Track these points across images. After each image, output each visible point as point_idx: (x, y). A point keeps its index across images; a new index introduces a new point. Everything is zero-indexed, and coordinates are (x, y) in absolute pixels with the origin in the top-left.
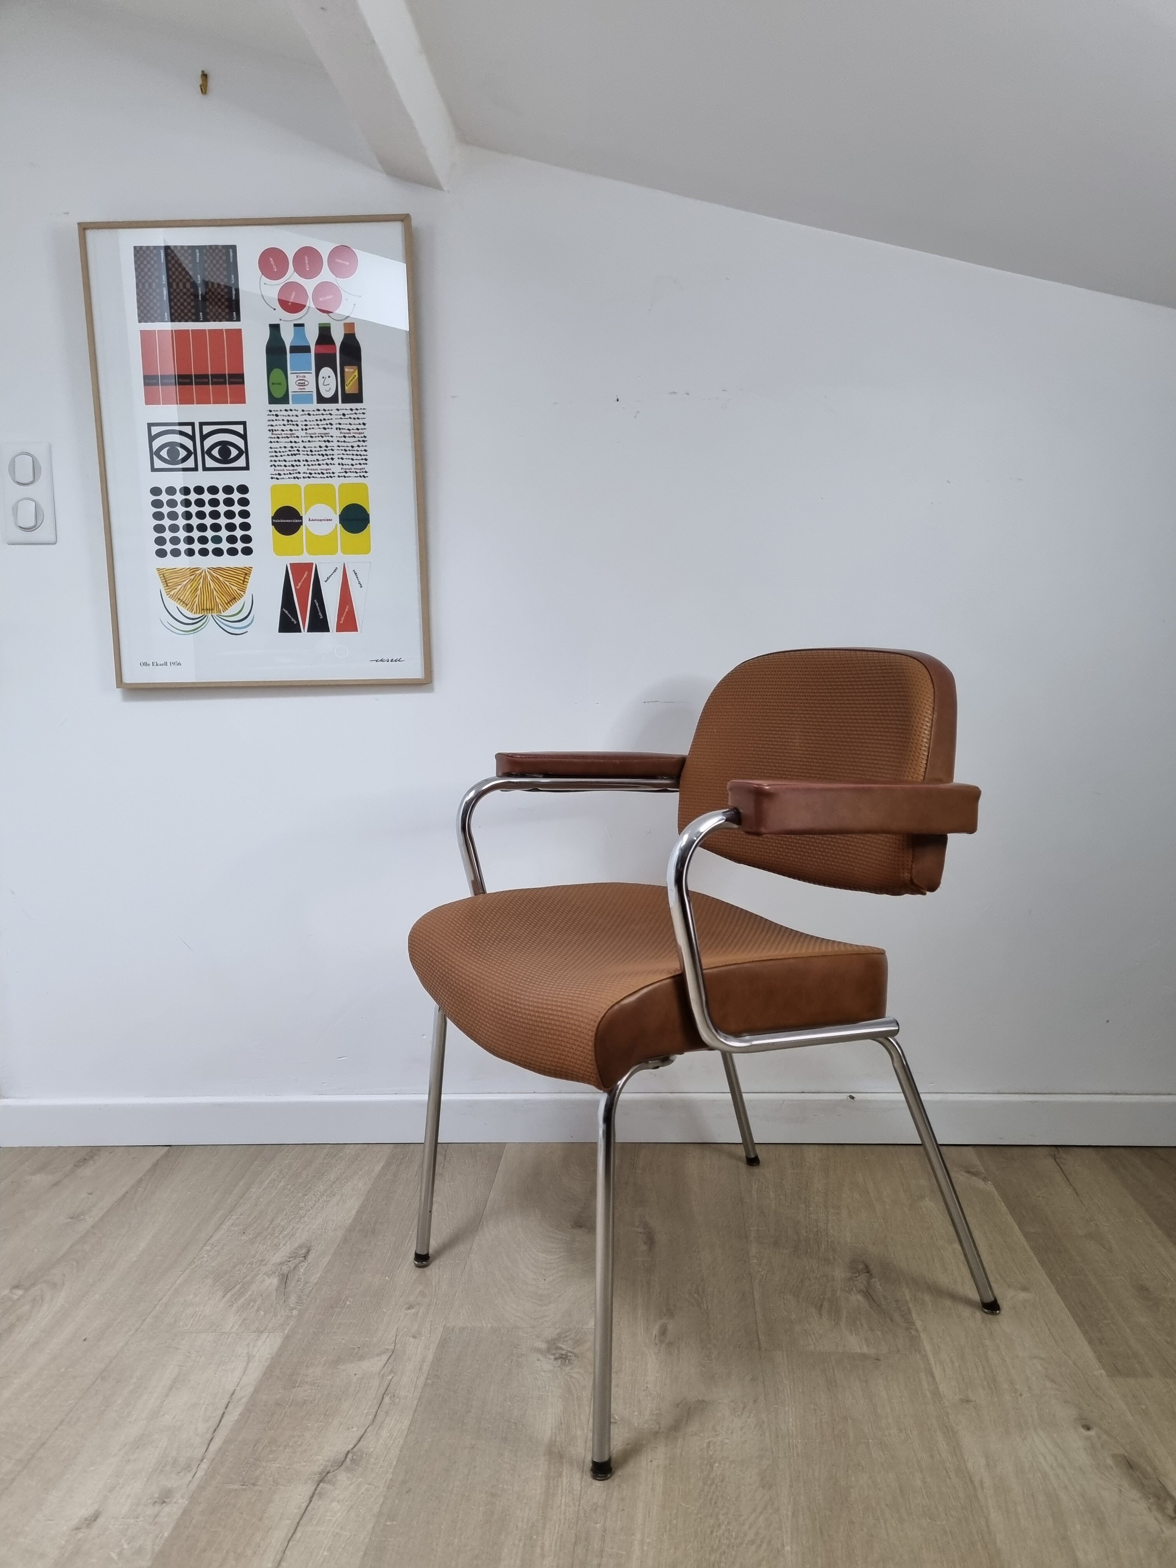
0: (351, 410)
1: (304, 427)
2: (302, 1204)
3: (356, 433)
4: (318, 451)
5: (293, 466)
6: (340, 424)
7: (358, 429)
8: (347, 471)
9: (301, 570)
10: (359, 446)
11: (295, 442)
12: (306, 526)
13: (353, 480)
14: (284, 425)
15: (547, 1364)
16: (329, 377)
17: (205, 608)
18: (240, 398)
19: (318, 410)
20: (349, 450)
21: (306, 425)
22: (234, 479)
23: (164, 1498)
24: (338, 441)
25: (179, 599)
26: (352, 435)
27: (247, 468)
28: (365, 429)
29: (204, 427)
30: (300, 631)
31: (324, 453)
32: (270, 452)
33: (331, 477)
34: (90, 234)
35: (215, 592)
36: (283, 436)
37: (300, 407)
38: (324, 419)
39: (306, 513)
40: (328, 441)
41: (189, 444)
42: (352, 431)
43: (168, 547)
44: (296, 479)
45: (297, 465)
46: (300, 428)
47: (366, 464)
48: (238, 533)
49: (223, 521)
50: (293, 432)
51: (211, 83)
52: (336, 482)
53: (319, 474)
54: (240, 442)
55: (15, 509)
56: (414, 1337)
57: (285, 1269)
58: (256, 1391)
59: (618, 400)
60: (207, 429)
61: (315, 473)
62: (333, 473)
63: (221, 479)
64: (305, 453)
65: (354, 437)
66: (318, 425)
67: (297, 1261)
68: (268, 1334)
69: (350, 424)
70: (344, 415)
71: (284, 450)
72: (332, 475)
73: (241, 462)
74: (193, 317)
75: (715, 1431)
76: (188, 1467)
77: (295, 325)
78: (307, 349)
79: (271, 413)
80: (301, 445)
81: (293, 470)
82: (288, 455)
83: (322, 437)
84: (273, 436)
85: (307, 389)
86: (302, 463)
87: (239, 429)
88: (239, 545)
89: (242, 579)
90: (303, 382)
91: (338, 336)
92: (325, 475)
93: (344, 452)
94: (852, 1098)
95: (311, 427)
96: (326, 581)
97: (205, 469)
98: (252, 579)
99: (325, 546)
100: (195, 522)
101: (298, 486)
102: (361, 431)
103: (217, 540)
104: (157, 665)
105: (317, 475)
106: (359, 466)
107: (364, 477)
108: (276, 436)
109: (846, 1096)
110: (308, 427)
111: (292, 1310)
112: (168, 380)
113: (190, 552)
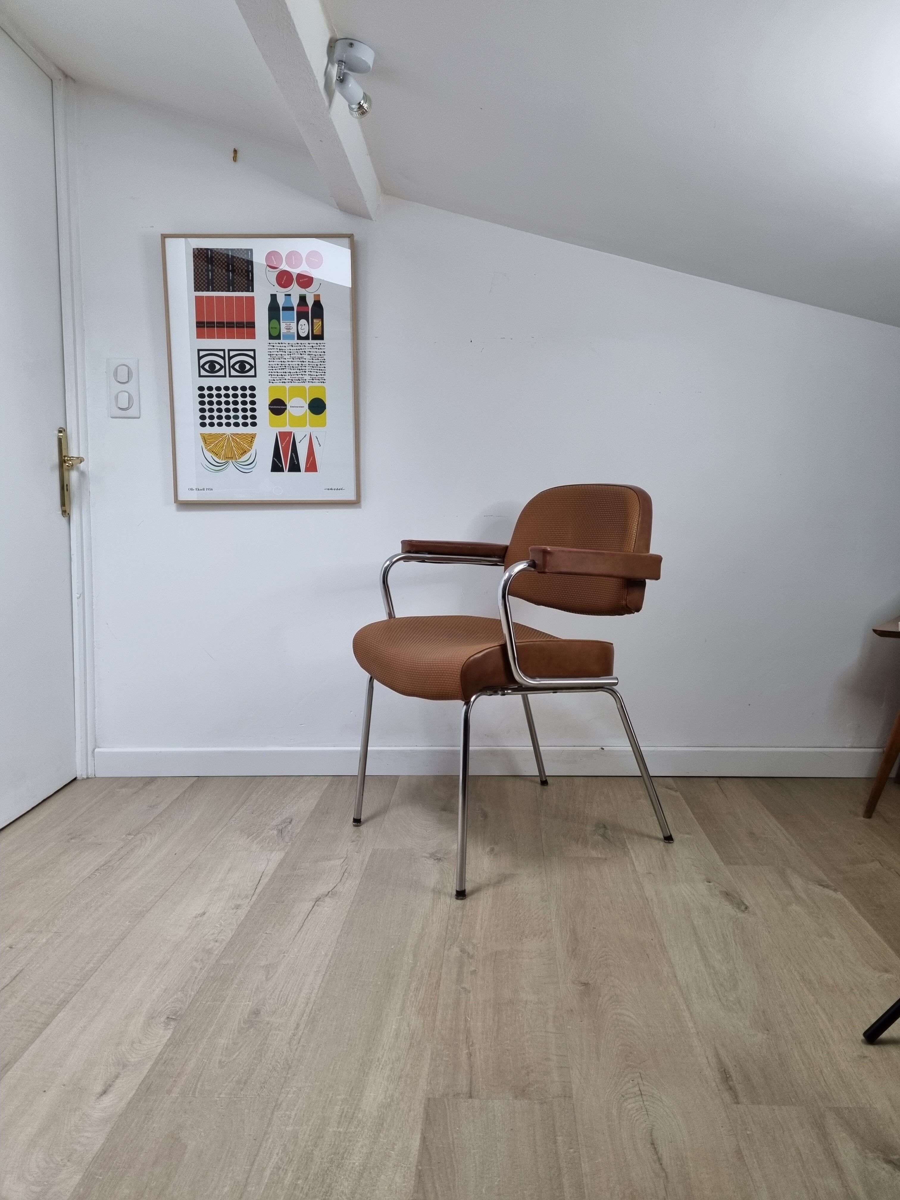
0: (317, 344)
1: (289, 353)
2: (284, 801)
3: (319, 357)
4: (297, 367)
5: (282, 375)
6: (310, 352)
7: (320, 355)
8: (314, 379)
9: (285, 436)
10: (321, 365)
11: (284, 362)
12: (289, 410)
13: (317, 384)
14: (278, 352)
15: (431, 862)
16: (304, 325)
17: (228, 457)
18: (252, 336)
19: (298, 344)
20: (315, 367)
21: (290, 352)
22: (247, 382)
23: (238, 907)
24: (309, 362)
25: (213, 451)
26: (317, 358)
27: (255, 376)
28: (325, 355)
30: (284, 471)
31: (300, 368)
32: (269, 367)
33: (304, 382)
34: (168, 240)
35: (234, 448)
36: (277, 358)
37: (287, 341)
38: (301, 349)
39: (289, 403)
40: (303, 362)
41: (221, 361)
42: (317, 356)
43: (207, 421)
44: (284, 383)
45: (284, 375)
46: (287, 353)
47: (325, 375)
48: (249, 414)
49: (240, 406)
50: (283, 356)
51: (238, 155)
52: (307, 385)
53: (297, 380)
54: (251, 361)
55: (117, 398)
56: (357, 852)
57: (280, 827)
58: (276, 871)
59: (471, 342)
60: (232, 353)
61: (295, 380)
62: (305, 380)
63: (239, 382)
64: (290, 368)
65: (318, 359)
66: (297, 352)
67: (286, 824)
68: (276, 852)
69: (316, 352)
70: (313, 347)
71: (277, 366)
72: (304, 381)
73: (252, 373)
74: (227, 289)
75: (519, 884)
76: (246, 897)
77: (286, 295)
78: (292, 309)
79: (270, 345)
80: (287, 363)
81: (282, 378)
82: (279, 369)
83: (300, 359)
84: (271, 358)
85: (292, 331)
86: (287, 374)
87: (251, 353)
88: (249, 421)
89: (251, 440)
90: (289, 327)
91: (310, 302)
92: (301, 381)
93: (312, 368)
94: (603, 749)
95: (293, 353)
96: (299, 442)
97: (230, 376)
98: (256, 440)
99: (299, 422)
100: (223, 407)
101: (285, 387)
102: (322, 356)
103: (236, 417)
104: (199, 490)
105: (296, 381)
106: (320, 376)
107: (324, 382)
108: (272, 358)
109: (599, 748)
110: (291, 353)
111: (287, 843)
112: (211, 325)
113: (220, 424)
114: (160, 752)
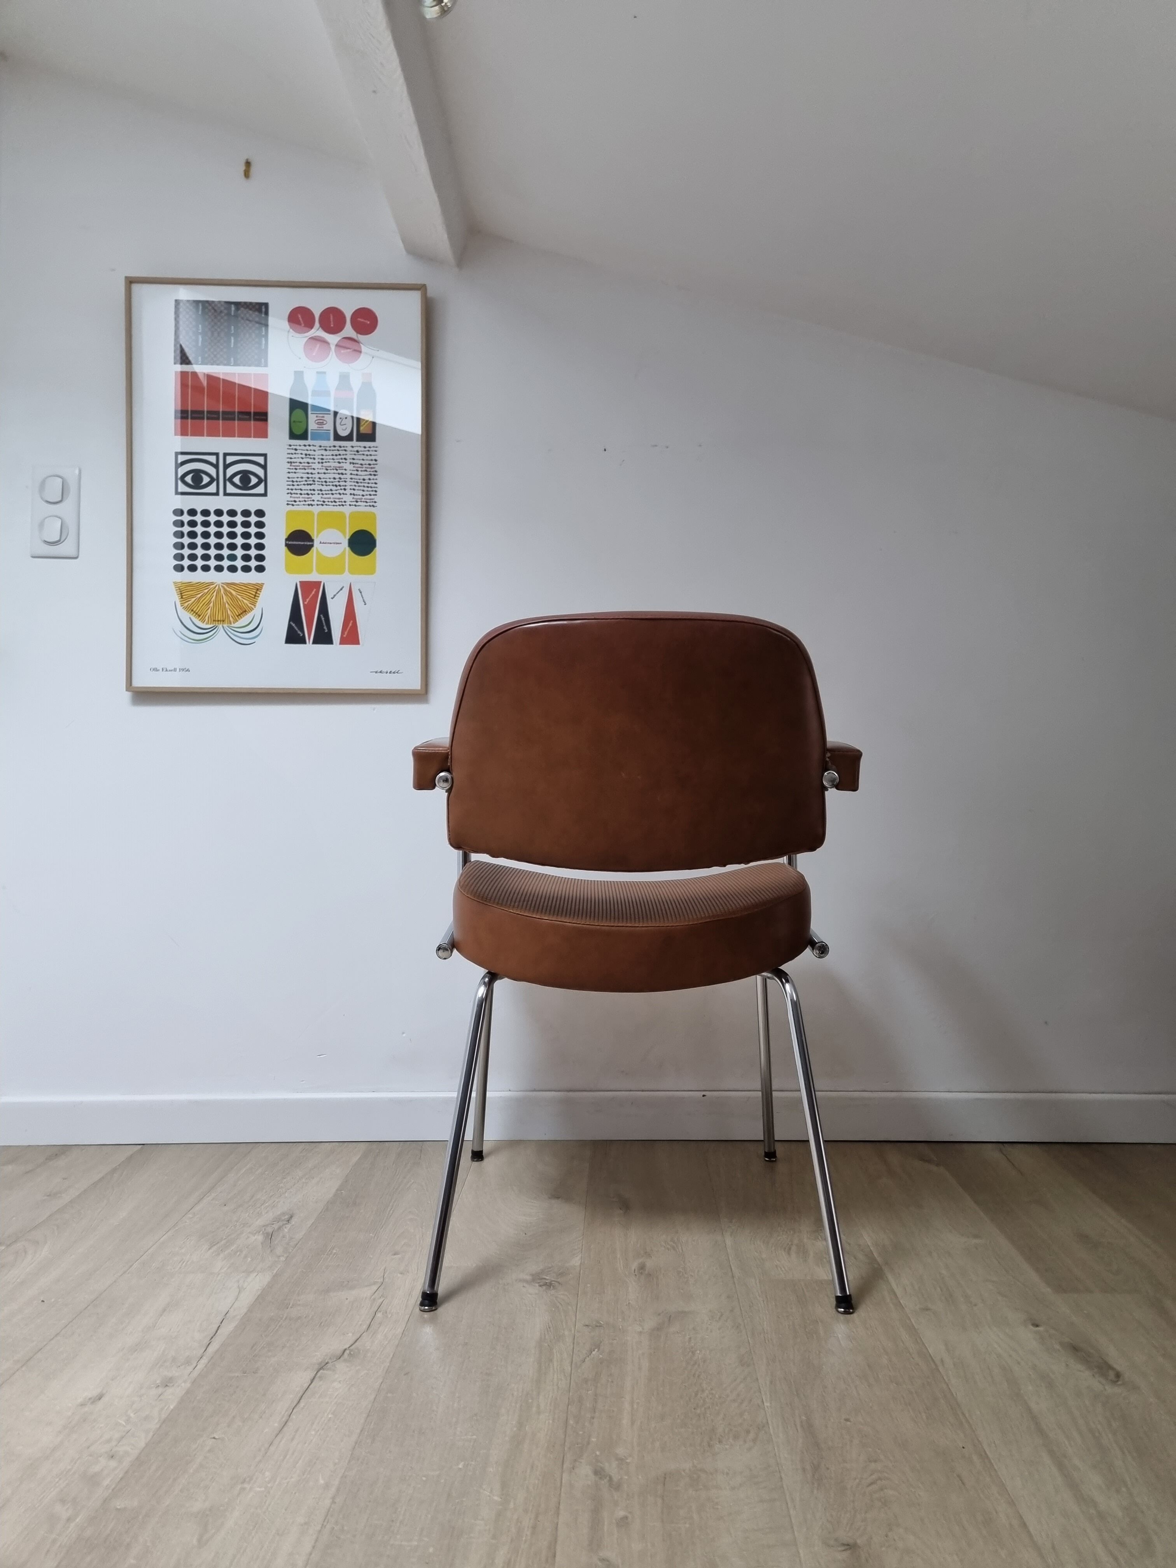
0: (365, 447)
1: (321, 461)
2: (282, 1185)
3: (367, 468)
4: (332, 482)
5: (308, 494)
6: (353, 459)
7: (370, 464)
8: (358, 500)
9: (309, 587)
10: (370, 479)
11: (312, 474)
12: (317, 548)
13: (362, 508)
14: (302, 458)
15: (532, 1290)
16: (346, 418)
17: (217, 619)
18: (263, 434)
19: (334, 446)
20: (361, 482)
21: (322, 459)
22: (252, 504)
23: (167, 1383)
24: (351, 474)
25: (192, 610)
26: (364, 469)
27: (265, 495)
28: (376, 464)
29: (228, 457)
30: (305, 643)
31: (338, 484)
32: (287, 481)
33: (343, 505)
34: (135, 287)
35: (227, 605)
36: (301, 467)
37: (318, 443)
38: (340, 455)
39: (317, 536)
40: (342, 474)
41: (212, 471)
42: (364, 466)
43: (186, 563)
44: (310, 506)
45: (312, 494)
46: (316, 461)
47: (376, 495)
48: (253, 552)
49: (239, 541)
50: (310, 464)
51: (253, 169)
52: (347, 510)
53: (332, 502)
54: (260, 472)
55: (41, 525)
56: (401, 1273)
57: (270, 1230)
58: (250, 1310)
59: (605, 450)
60: (230, 459)
61: (328, 502)
62: (345, 502)
63: (240, 504)
64: (320, 483)
65: (366, 471)
66: (333, 459)
67: (281, 1223)
68: (256, 1273)
69: (363, 459)
70: (357, 451)
71: (301, 480)
72: (344, 503)
73: (260, 489)
74: (225, 361)
75: (696, 1331)
76: (188, 1362)
77: (318, 373)
78: (327, 393)
80: (317, 476)
81: (308, 498)
82: (304, 485)
83: (337, 470)
84: (292, 467)
85: (325, 427)
86: (316, 492)
87: (261, 460)
88: (253, 563)
89: (254, 593)
90: (321, 421)
91: (356, 384)
92: (337, 504)
93: (356, 484)
95: (327, 461)
96: (332, 598)
97: (226, 494)
98: (263, 594)
99: (333, 566)
100: (213, 541)
101: (311, 513)
102: (372, 466)
103: (232, 558)
104: (167, 671)
105: (330, 503)
106: (369, 497)
107: (373, 506)
108: (294, 468)
110: (324, 461)
111: (279, 1257)
112: (197, 415)
113: (206, 568)
114: (82, 1103)
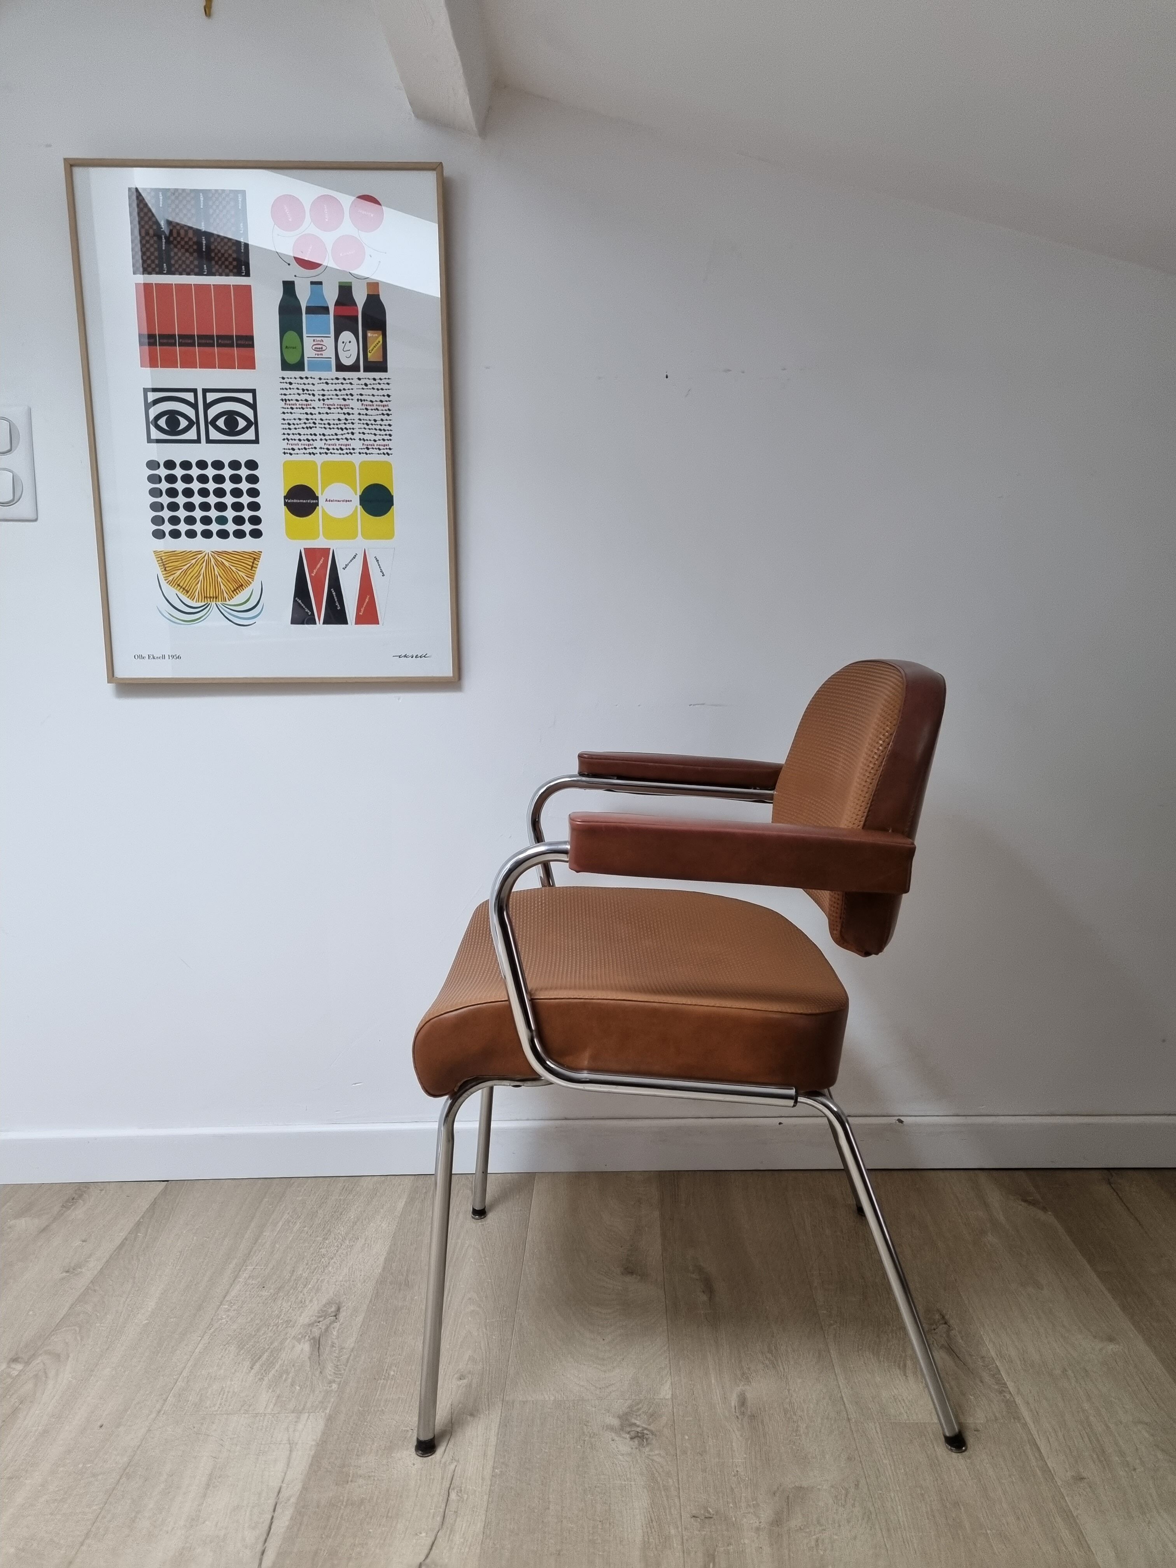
0: (374, 379)
2: (323, 1251)
3: (379, 406)
4: (337, 424)
5: (308, 440)
6: (361, 395)
7: (381, 401)
8: (369, 447)
9: (314, 555)
10: (382, 420)
11: (311, 414)
12: (322, 507)
13: (375, 457)
14: (299, 394)
15: (623, 1445)
16: (350, 342)
17: (208, 595)
18: (249, 363)
19: (337, 379)
20: (372, 424)
21: (323, 395)
22: (242, 453)
24: (359, 414)
25: (179, 585)
26: (375, 407)
27: (256, 441)
28: (389, 401)
29: (208, 394)
30: (315, 623)
31: (344, 426)
32: (282, 424)
33: (351, 453)
34: (79, 173)
35: (219, 578)
36: (298, 406)
37: (317, 374)
38: (344, 389)
39: (322, 494)
40: (349, 414)
41: (190, 412)
42: (375, 403)
43: (167, 527)
44: (312, 455)
45: (313, 440)
46: (316, 398)
47: (391, 440)
48: (246, 513)
49: (229, 500)
50: (309, 402)
52: (357, 459)
53: (337, 449)
54: (249, 413)
57: (316, 1332)
58: (305, 1488)
59: (667, 377)
60: (211, 397)
61: (333, 449)
62: (353, 449)
63: (227, 453)
64: (323, 426)
65: (377, 409)
66: (337, 395)
67: (327, 1321)
68: (307, 1414)
69: (373, 395)
70: (366, 385)
71: (298, 422)
72: (352, 451)
73: (250, 435)
74: (196, 270)
75: (821, 1525)
77: (312, 283)
78: (325, 310)
79: (284, 381)
80: (318, 417)
81: (309, 445)
82: (303, 428)
83: (342, 409)
84: (286, 406)
85: (325, 354)
86: (318, 438)
87: (248, 397)
88: (247, 527)
89: (251, 564)
90: (320, 346)
91: (360, 298)
92: (345, 451)
93: (365, 426)
94: (901, 1121)
95: (329, 397)
96: (344, 569)
97: (209, 441)
98: (261, 565)
99: (345, 530)
100: (197, 500)
101: (314, 463)
102: (385, 403)
103: (222, 520)
104: (154, 658)
105: (335, 451)
106: (382, 442)
107: (388, 454)
108: (289, 407)
109: (893, 1120)
110: (325, 398)
112: (167, 340)
113: (191, 534)
